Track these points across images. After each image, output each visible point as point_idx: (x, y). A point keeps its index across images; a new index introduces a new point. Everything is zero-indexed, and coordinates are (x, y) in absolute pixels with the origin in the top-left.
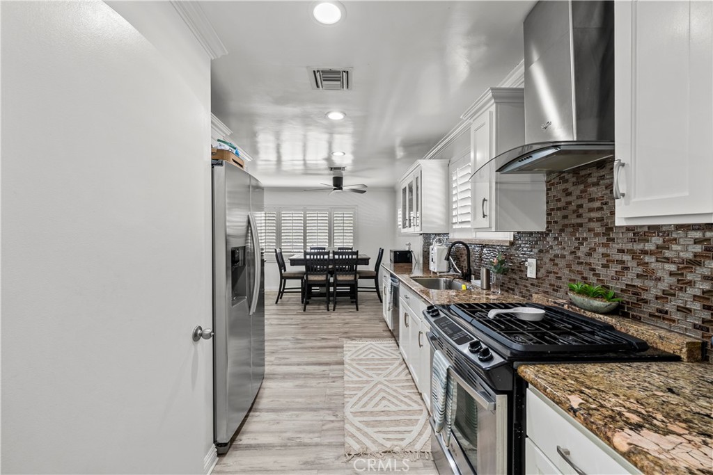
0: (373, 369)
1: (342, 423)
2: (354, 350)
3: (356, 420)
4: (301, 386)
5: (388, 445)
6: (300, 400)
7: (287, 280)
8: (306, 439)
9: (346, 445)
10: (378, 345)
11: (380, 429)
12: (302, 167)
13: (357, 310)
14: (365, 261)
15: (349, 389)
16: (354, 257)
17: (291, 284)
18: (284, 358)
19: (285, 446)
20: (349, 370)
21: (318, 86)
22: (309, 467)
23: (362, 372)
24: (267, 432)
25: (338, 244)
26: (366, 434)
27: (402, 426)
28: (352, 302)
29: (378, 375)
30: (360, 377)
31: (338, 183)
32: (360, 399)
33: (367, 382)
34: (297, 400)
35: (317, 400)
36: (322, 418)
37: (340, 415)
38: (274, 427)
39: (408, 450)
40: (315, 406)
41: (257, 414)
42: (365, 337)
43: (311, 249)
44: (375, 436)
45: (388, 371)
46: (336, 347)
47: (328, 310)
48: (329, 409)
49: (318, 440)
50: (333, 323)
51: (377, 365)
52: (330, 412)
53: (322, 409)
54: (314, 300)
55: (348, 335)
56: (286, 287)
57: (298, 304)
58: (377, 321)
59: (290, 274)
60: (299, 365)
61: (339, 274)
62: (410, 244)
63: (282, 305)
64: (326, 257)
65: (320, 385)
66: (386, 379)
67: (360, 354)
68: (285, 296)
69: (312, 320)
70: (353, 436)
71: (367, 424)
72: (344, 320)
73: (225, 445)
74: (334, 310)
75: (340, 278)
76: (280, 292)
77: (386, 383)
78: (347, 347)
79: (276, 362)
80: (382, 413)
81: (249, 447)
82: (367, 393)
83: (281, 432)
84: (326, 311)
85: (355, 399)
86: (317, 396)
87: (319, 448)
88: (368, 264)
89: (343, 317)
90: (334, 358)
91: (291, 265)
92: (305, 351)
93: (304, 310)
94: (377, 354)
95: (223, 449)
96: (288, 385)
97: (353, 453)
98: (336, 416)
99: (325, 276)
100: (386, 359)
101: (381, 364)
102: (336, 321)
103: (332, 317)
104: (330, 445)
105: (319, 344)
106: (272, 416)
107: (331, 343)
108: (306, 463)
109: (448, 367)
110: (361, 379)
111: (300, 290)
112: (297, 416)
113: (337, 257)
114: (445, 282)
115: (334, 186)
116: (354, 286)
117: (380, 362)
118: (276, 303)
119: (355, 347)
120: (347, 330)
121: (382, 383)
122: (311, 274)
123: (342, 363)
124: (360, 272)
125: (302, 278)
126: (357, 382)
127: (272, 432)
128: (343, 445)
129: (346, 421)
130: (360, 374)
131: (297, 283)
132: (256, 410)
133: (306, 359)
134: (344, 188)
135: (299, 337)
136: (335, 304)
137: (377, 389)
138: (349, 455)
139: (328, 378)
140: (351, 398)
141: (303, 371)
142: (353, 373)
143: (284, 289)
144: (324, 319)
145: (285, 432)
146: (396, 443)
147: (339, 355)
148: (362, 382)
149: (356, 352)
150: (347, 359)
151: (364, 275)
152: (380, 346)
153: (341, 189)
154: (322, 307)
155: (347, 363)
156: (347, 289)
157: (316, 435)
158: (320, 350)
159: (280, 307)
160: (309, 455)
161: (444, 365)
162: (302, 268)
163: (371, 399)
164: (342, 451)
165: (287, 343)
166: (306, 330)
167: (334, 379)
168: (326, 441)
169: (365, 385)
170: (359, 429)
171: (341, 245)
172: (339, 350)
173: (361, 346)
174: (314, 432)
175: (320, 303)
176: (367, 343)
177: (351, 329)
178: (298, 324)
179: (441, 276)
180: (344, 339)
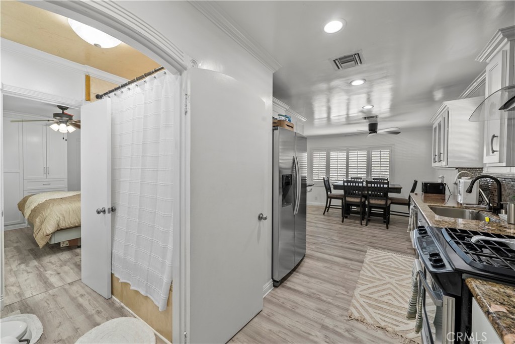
0: (387, 273)
1: (351, 298)
2: (375, 256)
3: (362, 300)
4: (328, 268)
5: (383, 324)
6: (325, 275)
7: (332, 199)
8: (324, 297)
9: (349, 311)
10: (398, 258)
11: (380, 312)
12: (344, 120)
13: (388, 228)
14: (398, 190)
15: (363, 280)
16: (386, 186)
17: (335, 202)
18: (321, 249)
19: (310, 296)
20: (366, 268)
21: (339, 68)
22: (321, 312)
23: (377, 272)
24: (301, 285)
25: (375, 175)
26: (367, 311)
27: (400, 317)
28: (384, 222)
29: (391, 278)
30: (374, 275)
31: (373, 128)
32: (369, 288)
33: (379, 279)
34: (323, 274)
35: (337, 279)
36: (337, 290)
37: (350, 292)
38: (305, 284)
39: (400, 334)
40: (334, 282)
41: (298, 274)
42: (388, 249)
43: (352, 178)
44: (374, 315)
45: (401, 278)
46: (361, 251)
47: (362, 225)
48: (343, 287)
49: (331, 301)
50: (363, 234)
51: (392, 271)
52: (344, 289)
53: (340, 285)
54: (352, 216)
55: (373, 245)
56: (331, 204)
57: (339, 217)
58: (405, 240)
59: (333, 195)
60: (329, 255)
61: (372, 199)
62: (443, 177)
63: (328, 216)
64: (360, 185)
65: (341, 271)
66: (397, 282)
67: (379, 260)
68: (330, 210)
69: (346, 229)
70: (356, 308)
71: (370, 305)
72: (373, 233)
73: (277, 282)
74: (366, 225)
75: (373, 201)
76: (326, 207)
77: (396, 285)
78: (369, 252)
79: (315, 249)
80: (385, 303)
81: (289, 288)
82: (376, 286)
83: (309, 288)
84: (360, 225)
85: (365, 287)
86: (338, 277)
87: (330, 305)
88: (400, 193)
89: (373, 232)
90: (356, 257)
91: (334, 189)
92: (336, 247)
93: (343, 221)
94: (394, 263)
95: (277, 284)
96: (320, 265)
97: (353, 317)
98: (348, 292)
99: (360, 199)
100: (402, 269)
101: (396, 271)
102: (366, 233)
103: (364, 230)
104: (338, 307)
105: (347, 246)
106: (306, 278)
107: (357, 247)
108: (320, 309)
109: (418, 271)
110: (374, 276)
111: (341, 207)
112: (321, 283)
113: (369, 185)
114: (472, 213)
115: (370, 131)
116: (387, 209)
117: (395, 269)
118: (324, 214)
119: (377, 254)
120: (373, 241)
121: (392, 284)
122: (348, 196)
123: (362, 262)
124: (391, 199)
125: (342, 199)
126: (370, 277)
127: (304, 286)
128: (347, 310)
129: (353, 298)
130: (374, 273)
131: (339, 202)
132: (297, 272)
133: (335, 252)
134: (379, 132)
135: (334, 238)
136: (369, 220)
137: (386, 287)
138: (350, 317)
139: (348, 268)
140: (362, 285)
141: (332, 259)
142: (369, 271)
143: (330, 205)
144: (356, 230)
145: (312, 289)
146: (390, 325)
147: (361, 256)
148: (375, 279)
149: (376, 258)
150: (367, 260)
151: (396, 202)
152: (400, 259)
153: (376, 132)
154: (358, 222)
155: (366, 263)
156: (381, 211)
157: (331, 298)
158: (347, 250)
159: (326, 217)
160: (323, 307)
161: (416, 269)
162: (342, 192)
163: (379, 291)
164: (346, 313)
165: (325, 240)
166: (341, 235)
167: (353, 270)
168: (337, 303)
169: (376, 281)
170: (362, 306)
171: (376, 176)
172: (362, 253)
173: (382, 254)
174: (329, 296)
175: (356, 219)
176: (388, 254)
177: (377, 241)
178: (335, 230)
179: (467, 208)
180: (368, 247)
